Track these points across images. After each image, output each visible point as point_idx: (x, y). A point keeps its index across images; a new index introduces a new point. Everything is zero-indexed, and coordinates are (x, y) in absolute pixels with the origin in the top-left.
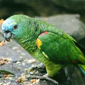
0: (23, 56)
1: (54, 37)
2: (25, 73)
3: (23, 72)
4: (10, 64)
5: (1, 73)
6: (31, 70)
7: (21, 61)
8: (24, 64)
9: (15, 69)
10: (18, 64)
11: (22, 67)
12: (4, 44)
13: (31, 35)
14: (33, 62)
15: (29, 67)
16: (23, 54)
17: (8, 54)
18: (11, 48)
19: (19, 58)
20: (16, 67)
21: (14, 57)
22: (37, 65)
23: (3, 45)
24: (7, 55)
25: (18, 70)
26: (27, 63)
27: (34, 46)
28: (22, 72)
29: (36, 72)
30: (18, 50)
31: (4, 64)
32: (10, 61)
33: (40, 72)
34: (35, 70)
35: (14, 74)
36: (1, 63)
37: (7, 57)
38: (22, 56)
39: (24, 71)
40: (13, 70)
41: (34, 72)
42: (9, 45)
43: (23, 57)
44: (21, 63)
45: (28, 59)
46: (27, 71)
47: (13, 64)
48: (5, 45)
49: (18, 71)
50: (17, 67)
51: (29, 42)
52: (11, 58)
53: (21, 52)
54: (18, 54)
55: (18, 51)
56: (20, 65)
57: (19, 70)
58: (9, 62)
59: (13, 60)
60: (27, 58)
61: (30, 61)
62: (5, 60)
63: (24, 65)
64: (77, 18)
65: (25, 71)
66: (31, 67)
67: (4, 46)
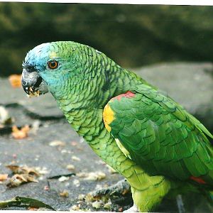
0: (74, 162)
1: (148, 108)
2: (79, 205)
3: (75, 202)
4: (43, 182)
5: (22, 204)
6: (95, 197)
7: (69, 175)
8: (76, 182)
9: (55, 195)
10: (63, 182)
11: (72, 190)
12: (29, 133)
13: (87, 95)
14: (100, 178)
15: (90, 190)
16: (74, 157)
17: (39, 158)
18: (45, 142)
19: (64, 168)
20: (57, 190)
21: (52, 165)
22: (109, 186)
23: (27, 136)
24: (37, 159)
25: (61, 196)
26: (85, 179)
27: (93, 124)
28: (73, 202)
29: (106, 202)
30: (63, 147)
31: (29, 181)
32: (43, 175)
33: (117, 203)
34: (104, 199)
35: (53, 207)
36: (21, 179)
37: (36, 164)
38: (72, 163)
39: (77, 200)
40: (49, 196)
41: (101, 201)
42: (41, 137)
43: (75, 167)
44: (71, 181)
45: (86, 170)
46: (84, 199)
47: (50, 183)
48: (32, 135)
49: (62, 199)
50: (61, 190)
51: (83, 111)
52: (45, 168)
53: (69, 152)
54: (62, 159)
55: (64, 151)
56: (68, 184)
57: (65, 197)
58: (41, 178)
59: (51, 172)
60: (85, 167)
61: (92, 176)
62: (31, 173)
63: (78, 186)
64: (206, 71)
65: (81, 200)
66: (94, 189)
67: (29, 139)
